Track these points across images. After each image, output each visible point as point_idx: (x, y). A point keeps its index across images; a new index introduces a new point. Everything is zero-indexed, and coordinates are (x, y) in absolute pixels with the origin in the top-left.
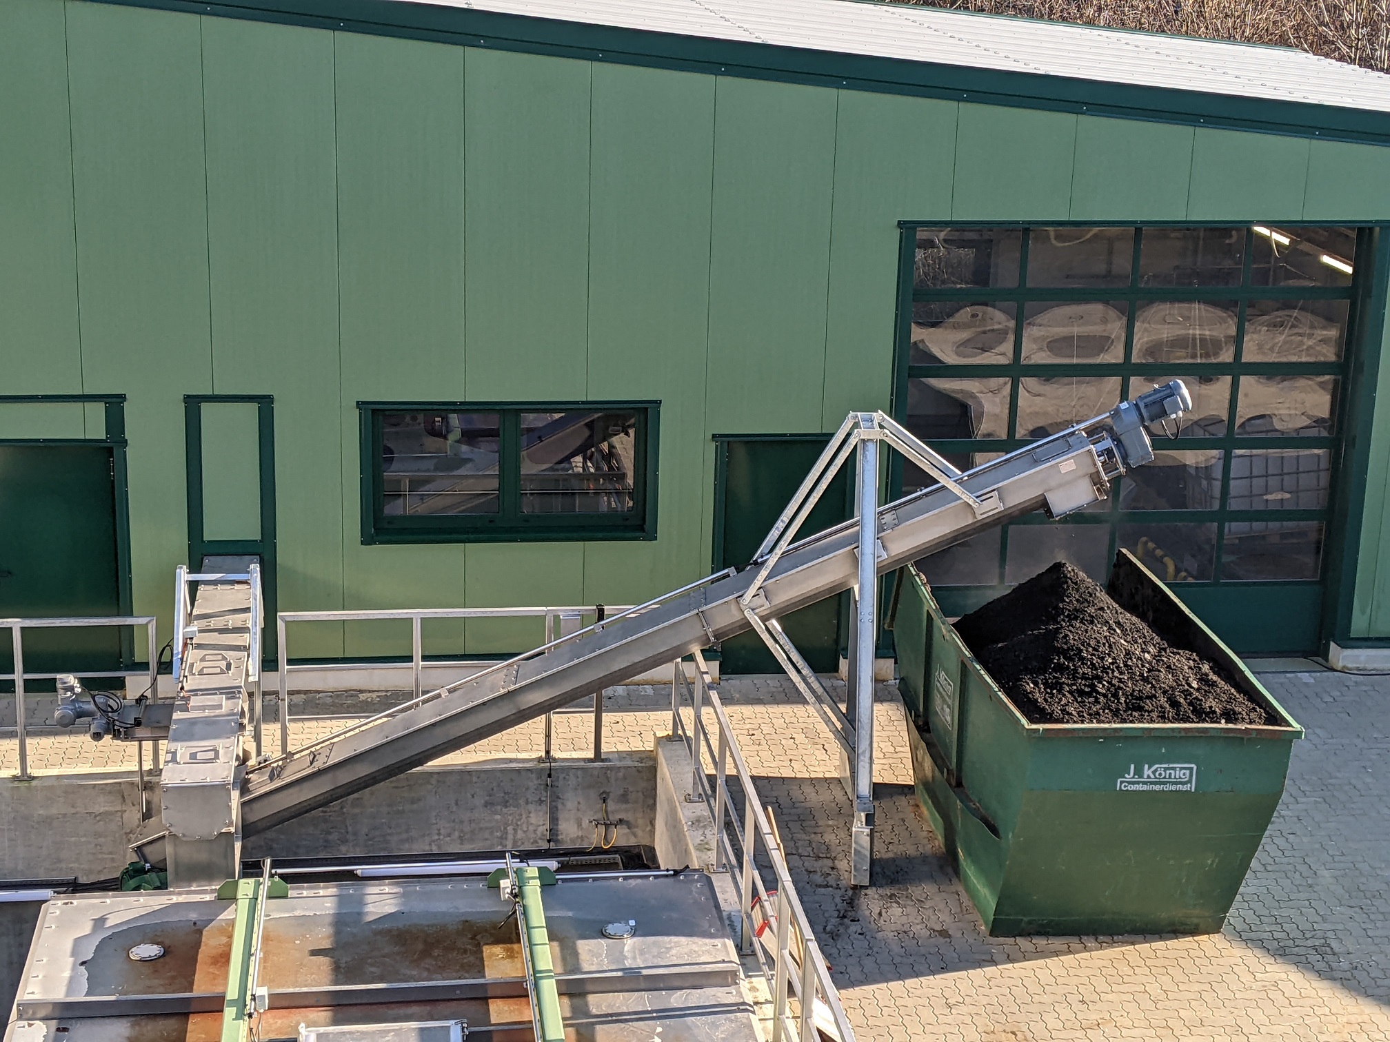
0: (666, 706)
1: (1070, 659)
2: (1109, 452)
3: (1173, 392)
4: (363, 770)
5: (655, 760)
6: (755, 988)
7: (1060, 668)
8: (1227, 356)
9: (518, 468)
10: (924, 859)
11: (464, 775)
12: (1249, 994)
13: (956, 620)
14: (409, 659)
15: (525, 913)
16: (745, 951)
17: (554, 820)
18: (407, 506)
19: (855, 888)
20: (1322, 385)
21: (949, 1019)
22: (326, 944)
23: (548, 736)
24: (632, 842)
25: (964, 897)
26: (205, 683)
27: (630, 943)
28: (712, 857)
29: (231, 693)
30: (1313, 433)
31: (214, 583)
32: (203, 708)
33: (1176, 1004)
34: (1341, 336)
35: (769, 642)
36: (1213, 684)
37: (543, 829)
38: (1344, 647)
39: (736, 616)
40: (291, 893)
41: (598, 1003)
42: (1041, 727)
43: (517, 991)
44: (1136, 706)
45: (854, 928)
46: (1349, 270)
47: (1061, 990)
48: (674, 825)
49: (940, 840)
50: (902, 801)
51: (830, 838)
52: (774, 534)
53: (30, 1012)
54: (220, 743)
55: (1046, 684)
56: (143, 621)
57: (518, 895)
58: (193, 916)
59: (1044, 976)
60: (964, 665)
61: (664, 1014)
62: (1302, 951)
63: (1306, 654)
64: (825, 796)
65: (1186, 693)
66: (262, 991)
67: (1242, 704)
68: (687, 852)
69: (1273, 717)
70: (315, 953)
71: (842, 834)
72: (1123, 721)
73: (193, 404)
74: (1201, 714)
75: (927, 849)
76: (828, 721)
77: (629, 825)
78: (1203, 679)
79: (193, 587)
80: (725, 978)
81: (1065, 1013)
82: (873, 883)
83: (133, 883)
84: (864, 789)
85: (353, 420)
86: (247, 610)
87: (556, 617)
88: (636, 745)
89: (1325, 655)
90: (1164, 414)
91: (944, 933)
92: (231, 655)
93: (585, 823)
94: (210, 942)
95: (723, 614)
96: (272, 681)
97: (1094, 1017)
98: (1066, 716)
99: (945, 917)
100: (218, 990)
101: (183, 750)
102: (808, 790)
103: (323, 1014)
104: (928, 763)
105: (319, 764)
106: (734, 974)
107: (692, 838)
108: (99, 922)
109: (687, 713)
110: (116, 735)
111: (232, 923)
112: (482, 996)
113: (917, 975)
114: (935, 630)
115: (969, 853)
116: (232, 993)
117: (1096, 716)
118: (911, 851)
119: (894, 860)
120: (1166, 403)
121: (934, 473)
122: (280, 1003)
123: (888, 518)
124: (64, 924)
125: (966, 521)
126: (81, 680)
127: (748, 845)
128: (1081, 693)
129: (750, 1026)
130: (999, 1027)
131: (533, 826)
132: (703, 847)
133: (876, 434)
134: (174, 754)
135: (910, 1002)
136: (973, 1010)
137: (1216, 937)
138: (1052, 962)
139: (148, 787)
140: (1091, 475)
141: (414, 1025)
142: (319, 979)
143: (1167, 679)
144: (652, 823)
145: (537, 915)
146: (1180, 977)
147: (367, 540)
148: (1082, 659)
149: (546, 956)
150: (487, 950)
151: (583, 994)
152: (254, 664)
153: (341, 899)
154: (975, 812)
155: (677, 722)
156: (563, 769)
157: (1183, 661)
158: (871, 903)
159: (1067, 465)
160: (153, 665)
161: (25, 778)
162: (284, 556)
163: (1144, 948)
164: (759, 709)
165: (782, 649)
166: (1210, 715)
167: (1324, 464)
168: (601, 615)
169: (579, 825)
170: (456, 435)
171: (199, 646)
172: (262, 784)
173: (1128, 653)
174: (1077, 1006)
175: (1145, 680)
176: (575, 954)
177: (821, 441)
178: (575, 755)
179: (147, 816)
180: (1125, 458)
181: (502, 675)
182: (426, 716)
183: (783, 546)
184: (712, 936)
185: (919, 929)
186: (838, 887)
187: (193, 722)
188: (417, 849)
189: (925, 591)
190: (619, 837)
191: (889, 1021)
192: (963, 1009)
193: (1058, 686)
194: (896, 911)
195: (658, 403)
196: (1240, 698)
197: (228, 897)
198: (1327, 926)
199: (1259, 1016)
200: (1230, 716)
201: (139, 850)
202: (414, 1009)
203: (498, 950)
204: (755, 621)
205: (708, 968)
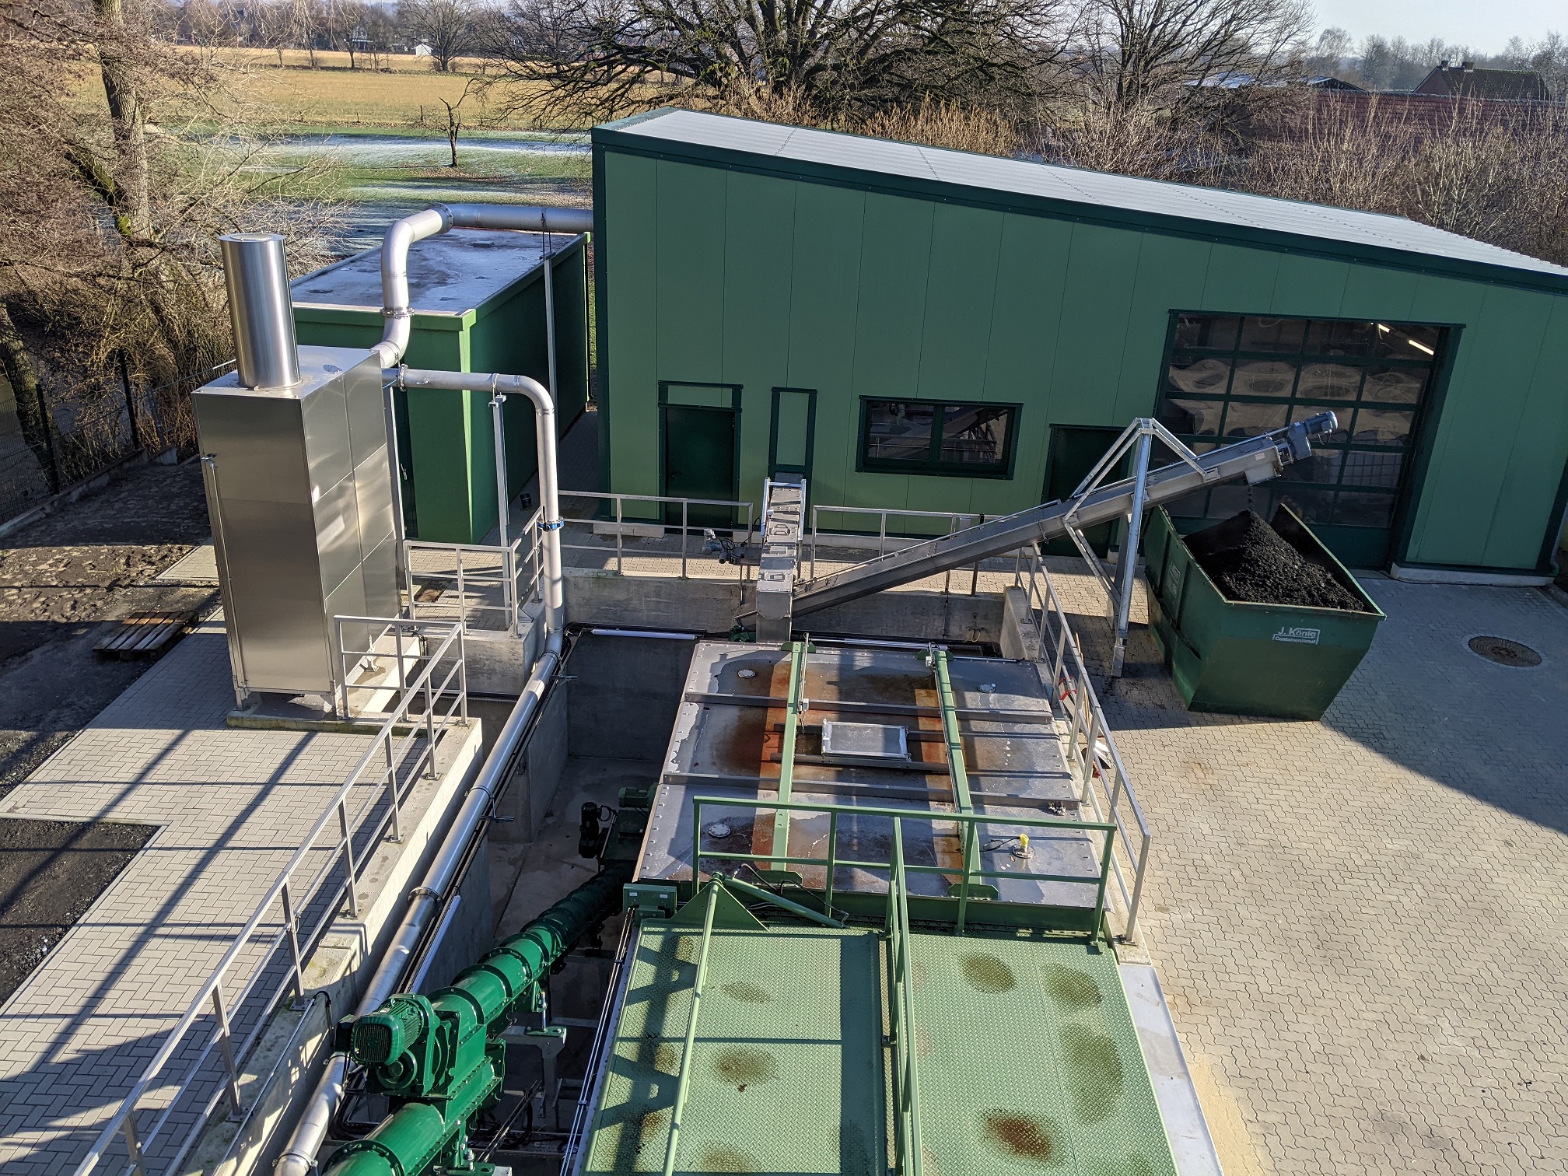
0: (1012, 570)
1: (1252, 565)
2: (1286, 450)
3: (1328, 418)
4: (853, 591)
5: (1004, 598)
6: (1060, 726)
7: (1245, 570)
8: (1352, 397)
9: (941, 434)
10: (1152, 665)
11: (903, 597)
12: (1334, 756)
13: (1183, 536)
14: (878, 534)
15: (939, 675)
16: (1055, 706)
17: (947, 625)
18: (876, 453)
19: (1113, 677)
20: (1405, 417)
21: (1164, 753)
22: (835, 679)
23: (948, 581)
24: (988, 640)
25: (1174, 688)
26: (777, 539)
27: (992, 696)
28: (1036, 654)
29: (790, 546)
30: (1394, 444)
31: (781, 487)
32: (776, 553)
33: (1292, 758)
34: (1422, 390)
35: (1077, 542)
36: (1334, 585)
37: (941, 628)
38: (1401, 566)
39: (1059, 526)
40: (818, 651)
41: (976, 725)
42: (1233, 602)
43: (935, 714)
44: (1289, 595)
45: (1112, 699)
46: (1431, 353)
47: (1227, 743)
48: (1013, 635)
49: (1162, 656)
50: (1140, 633)
51: (1099, 649)
52: (1085, 482)
53: (691, 698)
54: (785, 572)
55: (1237, 579)
56: (747, 504)
57: (935, 664)
58: (769, 658)
59: (1218, 735)
60: (1189, 563)
61: (1012, 735)
62: (1366, 735)
63: (1377, 569)
64: (1097, 626)
65: (1318, 590)
66: (806, 701)
67: (1350, 598)
68: (1021, 650)
69: (1368, 607)
70: (829, 683)
71: (1107, 648)
72: (1281, 603)
73: (776, 392)
74: (1326, 602)
75: (1154, 660)
76: (1105, 587)
77: (987, 631)
78: (1328, 582)
79: (771, 488)
80: (1044, 720)
81: (1229, 756)
82: (1123, 676)
83: (736, 637)
84: (1123, 624)
85: (857, 404)
86: (799, 502)
87: (958, 519)
88: (994, 590)
89: (1389, 571)
90: (1321, 430)
91: (1162, 707)
92: (790, 526)
93: (964, 628)
94: (778, 672)
95: (1052, 525)
96: (809, 539)
97: (1245, 760)
98: (1247, 598)
99: (1163, 698)
100: (783, 697)
101: (767, 573)
102: (1088, 622)
103: (832, 715)
104: (1159, 615)
105: (830, 585)
106: (1049, 719)
107: (1025, 643)
108: (723, 656)
109: (1025, 576)
110: (731, 562)
111: (790, 664)
112: (915, 715)
113: (1146, 728)
114: (1172, 543)
115: (1177, 663)
116: (791, 700)
117: (1264, 598)
118: (1145, 660)
119: (1135, 665)
120: (1323, 425)
121: (1182, 456)
122: (814, 707)
123: (1152, 478)
124: (707, 655)
125: (1197, 483)
126: (716, 532)
127: (1060, 651)
128: (1257, 585)
129: (1057, 747)
130: (1191, 760)
131: (936, 626)
132: (1031, 648)
133: (1151, 431)
134: (763, 575)
135: (1142, 742)
136: (1177, 749)
137: (1316, 723)
138: (1223, 728)
139: (744, 588)
140: (1273, 463)
141: (881, 726)
142: (831, 697)
143: (1307, 581)
144: (1000, 632)
145: (946, 677)
146: (1295, 743)
147: (858, 470)
148: (1258, 566)
149: (950, 700)
150: (917, 691)
151: (968, 720)
152: (800, 531)
153: (842, 657)
154: (1188, 645)
155: (1018, 579)
156: (954, 599)
157: (1316, 570)
158: (1122, 686)
159: (1260, 456)
160: (750, 527)
161: (684, 578)
162: (815, 475)
163: (1275, 725)
164: (1061, 576)
165: (1082, 547)
166: (1332, 604)
167: (1399, 461)
168: (982, 520)
169: (960, 627)
170: (903, 413)
171: (774, 520)
172: (801, 593)
173: (1285, 564)
174: (1236, 753)
175: (1295, 580)
176: (964, 699)
177: (1118, 432)
178: (961, 592)
179: (742, 603)
180: (1294, 454)
181: (928, 547)
182: (887, 566)
183: (1091, 489)
184: (1037, 697)
185: (1148, 703)
186: (1103, 676)
187: (771, 559)
188: (874, 633)
189: (1168, 520)
190: (981, 637)
191: (1130, 751)
192: (1171, 748)
193: (1244, 580)
194: (1135, 692)
195: (1021, 405)
196: (1349, 594)
197: (786, 650)
198: (1382, 723)
199: (1339, 769)
200: (1343, 605)
201: (738, 619)
202: (879, 718)
203: (923, 692)
204: (1071, 531)
205: (1036, 714)
